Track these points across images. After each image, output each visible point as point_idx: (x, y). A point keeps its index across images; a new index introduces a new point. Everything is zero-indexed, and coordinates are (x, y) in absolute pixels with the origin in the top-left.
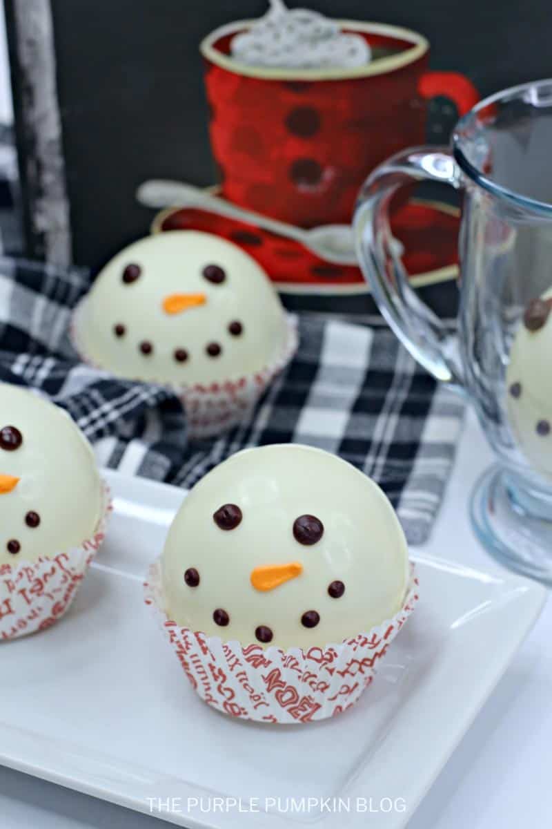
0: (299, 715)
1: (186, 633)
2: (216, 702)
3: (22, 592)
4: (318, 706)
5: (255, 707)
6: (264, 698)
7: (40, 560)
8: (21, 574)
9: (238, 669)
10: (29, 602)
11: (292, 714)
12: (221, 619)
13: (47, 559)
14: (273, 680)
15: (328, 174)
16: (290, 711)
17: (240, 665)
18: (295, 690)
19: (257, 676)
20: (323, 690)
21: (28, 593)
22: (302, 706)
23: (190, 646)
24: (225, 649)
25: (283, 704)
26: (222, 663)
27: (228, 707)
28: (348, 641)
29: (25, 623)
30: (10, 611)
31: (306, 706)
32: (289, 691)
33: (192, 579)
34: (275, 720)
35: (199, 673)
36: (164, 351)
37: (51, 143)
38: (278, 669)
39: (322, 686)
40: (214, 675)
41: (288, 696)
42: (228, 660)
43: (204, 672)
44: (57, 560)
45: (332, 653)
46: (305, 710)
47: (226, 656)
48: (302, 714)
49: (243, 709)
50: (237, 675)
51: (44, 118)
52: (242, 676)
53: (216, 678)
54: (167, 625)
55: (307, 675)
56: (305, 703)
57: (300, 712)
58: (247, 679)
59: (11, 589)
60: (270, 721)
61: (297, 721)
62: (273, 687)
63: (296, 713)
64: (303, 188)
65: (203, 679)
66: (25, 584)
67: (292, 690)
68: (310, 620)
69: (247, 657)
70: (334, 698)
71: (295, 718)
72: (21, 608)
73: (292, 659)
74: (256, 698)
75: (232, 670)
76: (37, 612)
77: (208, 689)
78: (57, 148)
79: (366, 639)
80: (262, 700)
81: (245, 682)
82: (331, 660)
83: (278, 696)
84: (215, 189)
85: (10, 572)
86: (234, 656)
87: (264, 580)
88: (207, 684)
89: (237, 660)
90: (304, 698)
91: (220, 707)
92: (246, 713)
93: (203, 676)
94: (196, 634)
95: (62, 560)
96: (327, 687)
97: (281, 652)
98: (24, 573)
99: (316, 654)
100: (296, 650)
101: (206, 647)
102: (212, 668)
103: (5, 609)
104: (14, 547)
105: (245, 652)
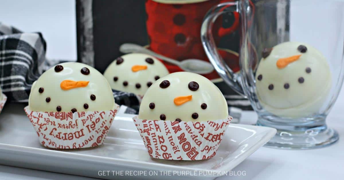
0: (191, 156)
1: (151, 123)
2: (160, 155)
3: (88, 126)
4: (197, 153)
5: (175, 153)
6: (178, 148)
7: (95, 113)
8: (88, 117)
9: (169, 135)
10: (90, 132)
11: (188, 155)
12: (163, 118)
13: (98, 112)
14: (182, 138)
15: (188, 39)
16: (187, 154)
17: (170, 133)
18: (190, 144)
19: (175, 136)
20: (199, 145)
21: (90, 127)
22: (192, 152)
23: (151, 129)
24: (165, 124)
25: (185, 150)
26: (163, 133)
27: (165, 156)
28: (209, 122)
29: (87, 142)
30: (83, 135)
31: (193, 152)
32: (187, 144)
33: (152, 106)
34: (182, 158)
35: (154, 142)
36: (132, 84)
37: (89, 29)
38: (184, 133)
39: (199, 143)
40: (160, 141)
41: (187, 147)
42: (166, 130)
43: (156, 142)
44: (100, 114)
45: (203, 126)
46: (193, 154)
47: (165, 127)
48: (192, 156)
49: (170, 154)
50: (169, 138)
51: (87, 20)
52: (171, 139)
53: (161, 142)
54: (143, 122)
55: (194, 137)
56: (193, 151)
57: (191, 155)
58: (172, 140)
59: (84, 123)
60: (180, 159)
61: (190, 159)
62: (181, 143)
63: (189, 155)
64: (179, 45)
65: (155, 145)
66: (89, 122)
67: (188, 143)
68: (195, 116)
69: (173, 127)
70: (203, 151)
71: (189, 157)
72: (87, 135)
73: (189, 128)
74: (175, 148)
75: (167, 135)
76: (92, 138)
77: (157, 149)
78: (91, 32)
79: (215, 123)
80: (178, 149)
81: (171, 141)
82: (202, 130)
83: (183, 147)
84: (148, 46)
85: (84, 116)
86: (168, 128)
87: (179, 102)
88: (157, 147)
89: (169, 131)
90: (193, 148)
91: (161, 158)
92: (171, 157)
93: (155, 143)
94: (154, 122)
95: (103, 114)
96: (201, 143)
97: (185, 123)
98: (89, 117)
99: (198, 126)
100: (191, 122)
101: (158, 127)
102: (159, 137)
103: (81, 134)
104: (86, 106)
105: (173, 124)
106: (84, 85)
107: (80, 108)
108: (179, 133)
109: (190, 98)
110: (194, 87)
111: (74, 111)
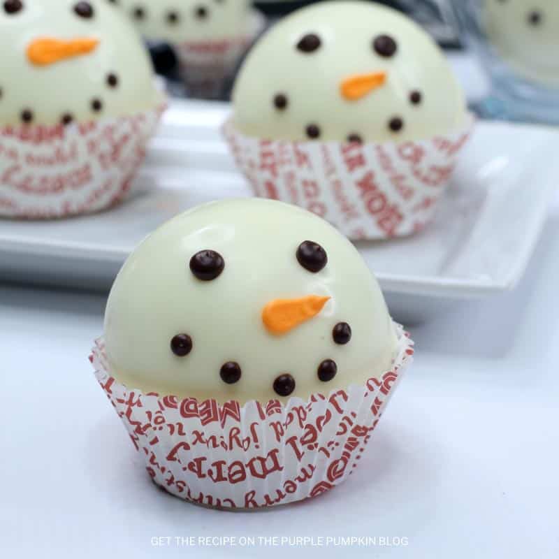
0: (386, 227)
3: (102, 156)
4: (400, 217)
9: (334, 177)
11: (379, 225)
12: (313, 132)
14: (367, 185)
18: (385, 197)
19: (350, 180)
25: (372, 212)
26: (317, 173)
32: (380, 198)
33: (281, 102)
34: (364, 234)
38: (371, 172)
40: (306, 191)
41: (377, 205)
53: (308, 195)
57: (387, 224)
58: (340, 189)
63: (383, 224)
66: (105, 147)
67: (382, 197)
68: (396, 125)
70: (416, 209)
71: (383, 230)
72: (99, 175)
75: (327, 176)
80: (353, 211)
83: (369, 205)
87: (353, 90)
90: (392, 206)
96: (413, 193)
97: (378, 148)
99: (408, 151)
100: (390, 144)
101: (302, 158)
102: (305, 183)
103: (84, 175)
104: (97, 106)
105: (344, 151)
106: (86, 48)
107: (82, 112)
108: (359, 173)
109: (380, 79)
110: (385, 47)
111: (67, 119)
